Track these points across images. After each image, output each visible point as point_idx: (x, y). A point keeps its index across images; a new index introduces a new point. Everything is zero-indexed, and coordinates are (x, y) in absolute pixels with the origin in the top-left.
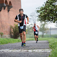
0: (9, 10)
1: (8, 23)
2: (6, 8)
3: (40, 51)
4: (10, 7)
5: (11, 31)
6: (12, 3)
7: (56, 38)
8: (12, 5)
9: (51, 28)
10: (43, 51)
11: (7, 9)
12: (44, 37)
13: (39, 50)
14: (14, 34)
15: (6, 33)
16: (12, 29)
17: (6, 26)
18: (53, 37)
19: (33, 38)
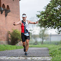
0: (7, 15)
1: (5, 28)
4: (8, 11)
5: (8, 37)
7: (56, 45)
8: (10, 9)
9: (51, 35)
10: (43, 59)
11: (5, 13)
12: (44, 44)
13: (38, 58)
14: (12, 40)
15: (3, 39)
16: (10, 35)
17: (3, 31)
18: (53, 44)
19: (31, 45)
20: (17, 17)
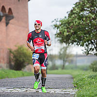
0: (9, 23)
2: (4, 19)
3: (58, 91)
4: (10, 17)
6: (13, 11)
7: (84, 71)
8: (14, 14)
10: (63, 93)
11: (5, 21)
12: (65, 69)
13: (56, 90)
15: (2, 61)
16: (12, 54)
17: (2, 49)
20: (24, 27)
